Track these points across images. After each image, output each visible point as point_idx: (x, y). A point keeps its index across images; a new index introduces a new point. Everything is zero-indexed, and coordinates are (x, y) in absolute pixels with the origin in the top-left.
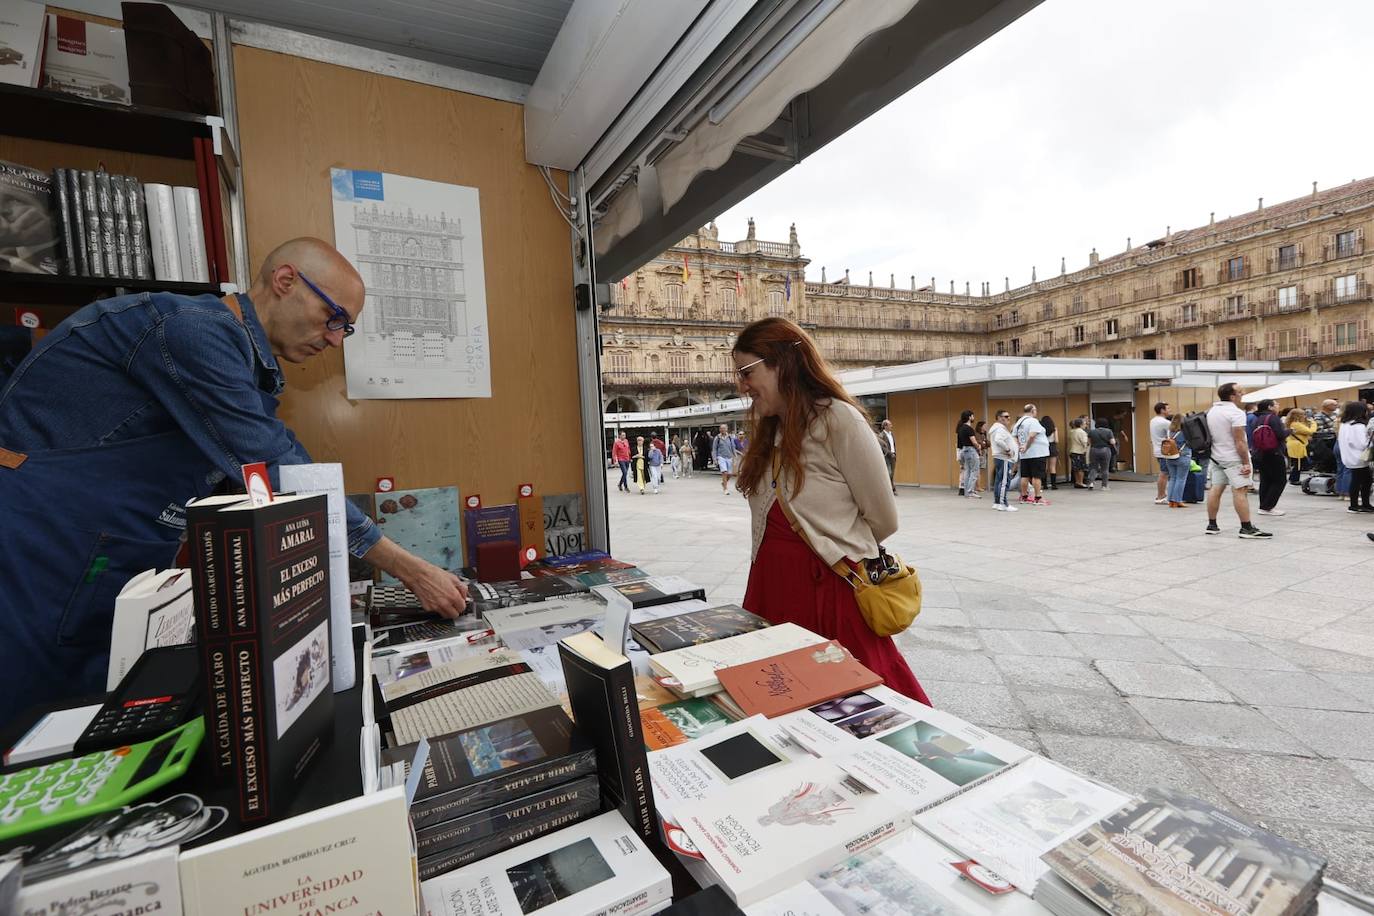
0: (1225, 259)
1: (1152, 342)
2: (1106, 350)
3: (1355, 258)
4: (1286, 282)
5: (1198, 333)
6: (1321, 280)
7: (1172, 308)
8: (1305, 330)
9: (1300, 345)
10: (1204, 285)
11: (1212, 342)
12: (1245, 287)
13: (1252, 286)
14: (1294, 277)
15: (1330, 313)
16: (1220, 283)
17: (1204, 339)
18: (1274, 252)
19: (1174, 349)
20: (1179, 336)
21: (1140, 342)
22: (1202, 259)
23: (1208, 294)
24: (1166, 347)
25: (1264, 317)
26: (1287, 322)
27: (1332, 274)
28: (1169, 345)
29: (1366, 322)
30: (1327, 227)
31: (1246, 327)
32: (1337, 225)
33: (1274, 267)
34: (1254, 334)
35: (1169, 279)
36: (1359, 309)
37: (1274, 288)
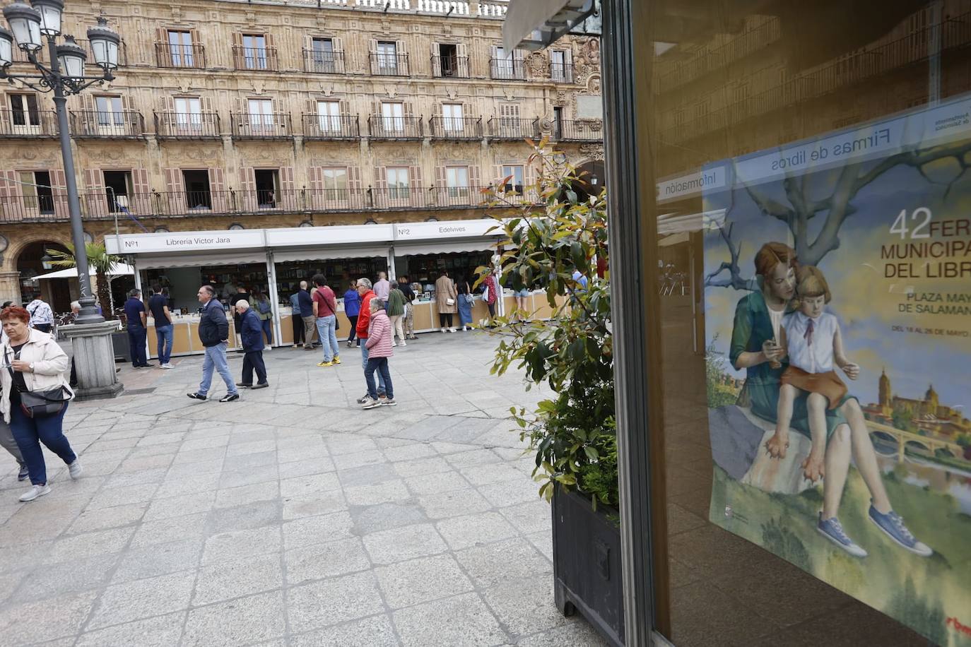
0: (237, 30)
1: (122, 154)
2: (15, 156)
3: (403, 80)
4: (328, 93)
5: (208, 151)
6: (367, 101)
7: (157, 96)
8: (357, 170)
9: (352, 190)
10: (211, 66)
11: (231, 170)
12: (272, 85)
13: (282, 86)
14: (338, 88)
15: (383, 150)
16: (236, 70)
17: (219, 162)
18: (308, 42)
19: (168, 172)
20: (176, 151)
21: (98, 151)
22: (199, 17)
23: (218, 83)
24: (150, 169)
25: (307, 141)
26: (333, 154)
27: (379, 95)
28: (156, 165)
29: (419, 169)
30: (368, 26)
31: (284, 153)
32: (377, 27)
33: (310, 66)
34: (293, 165)
35: (145, 37)
36: (411, 151)
37: (312, 98)
